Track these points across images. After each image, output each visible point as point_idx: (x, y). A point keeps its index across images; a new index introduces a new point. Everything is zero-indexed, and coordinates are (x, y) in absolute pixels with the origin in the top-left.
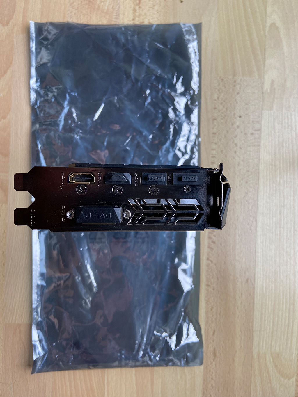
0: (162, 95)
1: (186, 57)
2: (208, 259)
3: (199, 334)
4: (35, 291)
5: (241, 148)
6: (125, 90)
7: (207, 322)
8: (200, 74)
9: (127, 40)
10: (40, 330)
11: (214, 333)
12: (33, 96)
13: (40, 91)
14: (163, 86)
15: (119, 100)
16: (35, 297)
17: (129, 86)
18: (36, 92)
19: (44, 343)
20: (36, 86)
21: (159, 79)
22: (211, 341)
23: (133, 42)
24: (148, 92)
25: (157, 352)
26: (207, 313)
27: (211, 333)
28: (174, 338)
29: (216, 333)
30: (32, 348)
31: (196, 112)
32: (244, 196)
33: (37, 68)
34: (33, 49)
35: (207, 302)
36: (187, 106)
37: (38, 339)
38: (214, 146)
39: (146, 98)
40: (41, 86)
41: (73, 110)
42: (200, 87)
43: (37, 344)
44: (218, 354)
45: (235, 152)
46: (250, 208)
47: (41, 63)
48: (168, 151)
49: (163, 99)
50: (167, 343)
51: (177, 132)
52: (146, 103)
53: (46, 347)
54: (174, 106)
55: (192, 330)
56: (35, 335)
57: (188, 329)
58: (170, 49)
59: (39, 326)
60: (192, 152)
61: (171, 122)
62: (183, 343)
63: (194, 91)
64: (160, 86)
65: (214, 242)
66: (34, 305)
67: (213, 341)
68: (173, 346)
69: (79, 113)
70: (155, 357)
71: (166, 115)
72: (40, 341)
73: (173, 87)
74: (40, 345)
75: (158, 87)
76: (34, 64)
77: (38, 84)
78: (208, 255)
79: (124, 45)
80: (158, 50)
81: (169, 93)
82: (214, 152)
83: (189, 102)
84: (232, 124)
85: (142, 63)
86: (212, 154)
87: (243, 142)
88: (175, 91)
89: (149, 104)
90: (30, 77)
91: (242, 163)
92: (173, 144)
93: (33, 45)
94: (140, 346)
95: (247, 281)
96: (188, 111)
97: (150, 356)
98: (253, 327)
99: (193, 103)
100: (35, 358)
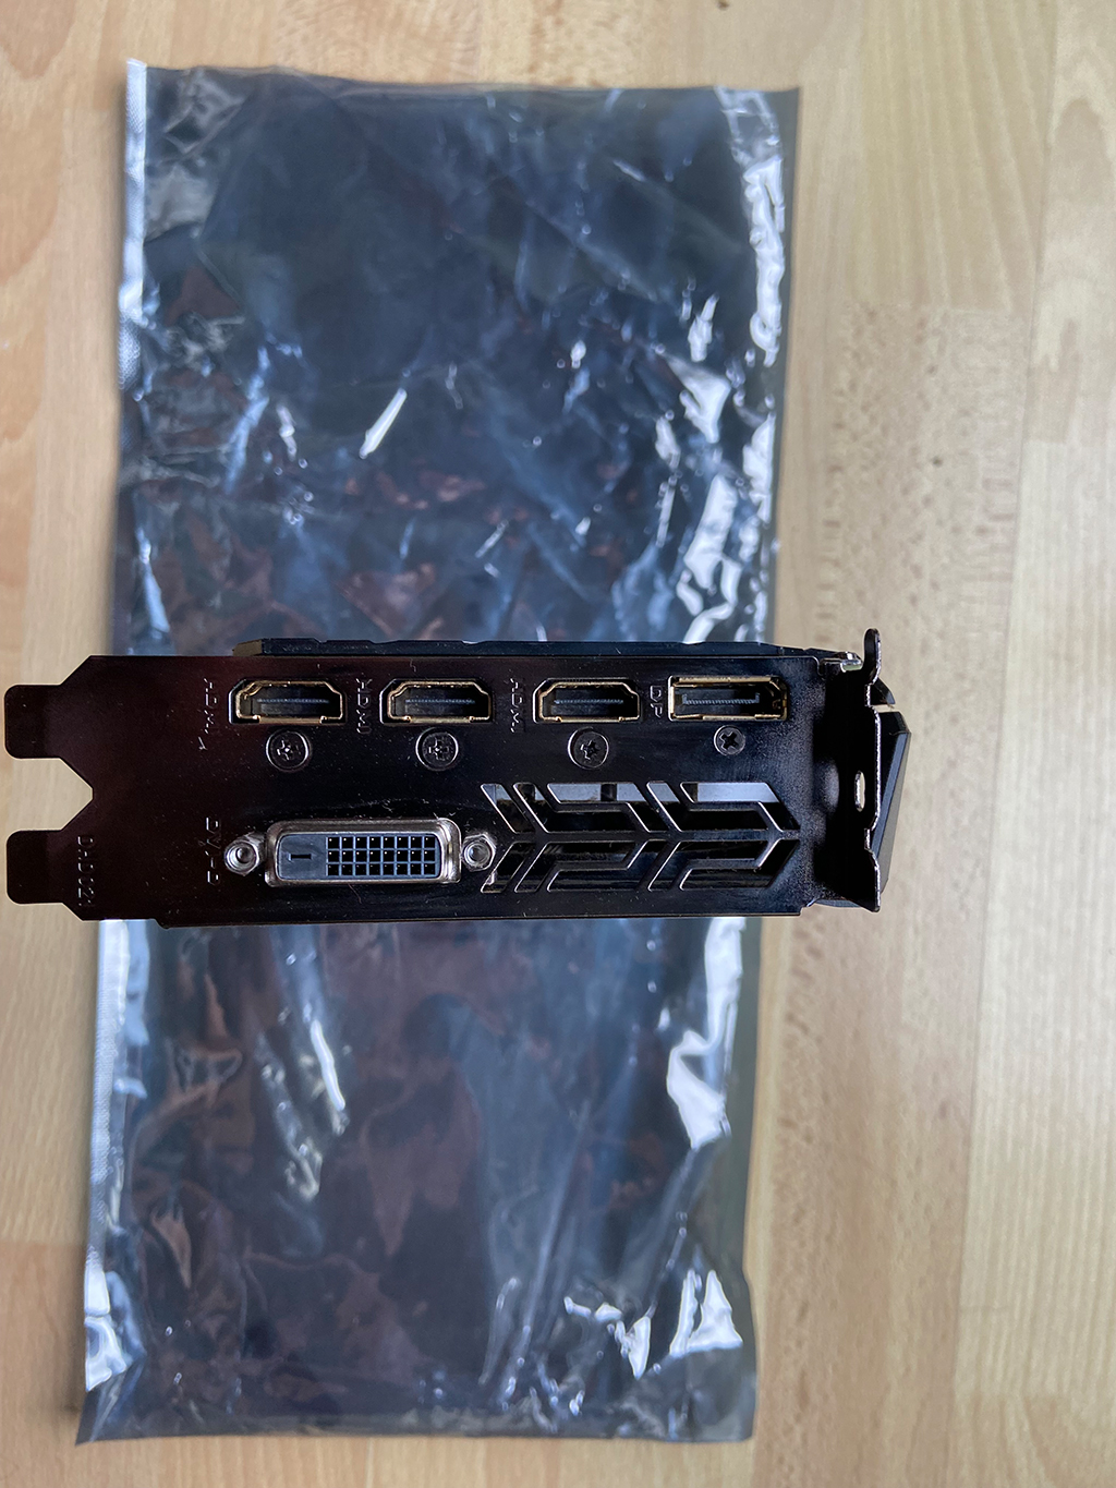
0: (632, 369)
1: (736, 221)
2: (790, 1018)
3: (742, 1317)
4: (101, 1117)
5: (935, 585)
6: (489, 341)
7: (777, 1269)
8: (785, 289)
9: (505, 148)
10: (119, 1272)
11: (803, 1312)
12: (129, 351)
13: (156, 336)
14: (641, 330)
15: (465, 379)
16: (101, 1140)
17: (506, 326)
18: (141, 335)
19: (130, 1324)
20: (145, 315)
21: (624, 304)
22: (792, 1345)
23: (526, 154)
24: (578, 352)
25: (574, 1378)
26: (777, 1231)
27: (794, 1313)
28: (643, 1326)
29: (810, 1315)
30: (81, 1339)
31: (764, 436)
32: (944, 776)
33: (149, 245)
34: (138, 170)
35: (782, 1188)
36: (728, 413)
37: (105, 1306)
38: (831, 575)
39: (569, 375)
40: (162, 317)
41: (284, 414)
42: (783, 340)
43: (105, 1327)
44: (815, 1398)
45: (914, 600)
46: (965, 821)
47: (167, 226)
48: (647, 587)
49: (639, 385)
50: (613, 1346)
51: (687, 516)
52: (570, 398)
53: (136, 1342)
54: (680, 410)
55: (716, 1299)
56: (98, 1291)
57: (700, 1295)
58: (672, 186)
59: (115, 1256)
60: (745, 595)
61: (663, 473)
62: (677, 1348)
63: (761, 354)
64: (627, 333)
65: (816, 953)
66: (99, 1174)
67: (799, 1344)
68: (638, 1359)
69: (304, 424)
70: (565, 1399)
71: (644, 444)
72: (116, 1315)
73: (676, 337)
74: (117, 1333)
75: (619, 333)
76: (138, 227)
77: (152, 307)
78: (791, 1000)
79: (492, 167)
80: (624, 187)
81: (662, 361)
82: (830, 596)
83: (738, 400)
84: (905, 491)
85: (560, 239)
86: (821, 605)
87: (946, 560)
88: (685, 352)
89: (581, 399)
90: (119, 277)
91: (937, 643)
92: (670, 559)
93: (138, 154)
94: (506, 1354)
95: (943, 1111)
96: (735, 434)
97: (543, 1396)
98: (957, 1292)
99: (753, 401)
100: (92, 1381)
